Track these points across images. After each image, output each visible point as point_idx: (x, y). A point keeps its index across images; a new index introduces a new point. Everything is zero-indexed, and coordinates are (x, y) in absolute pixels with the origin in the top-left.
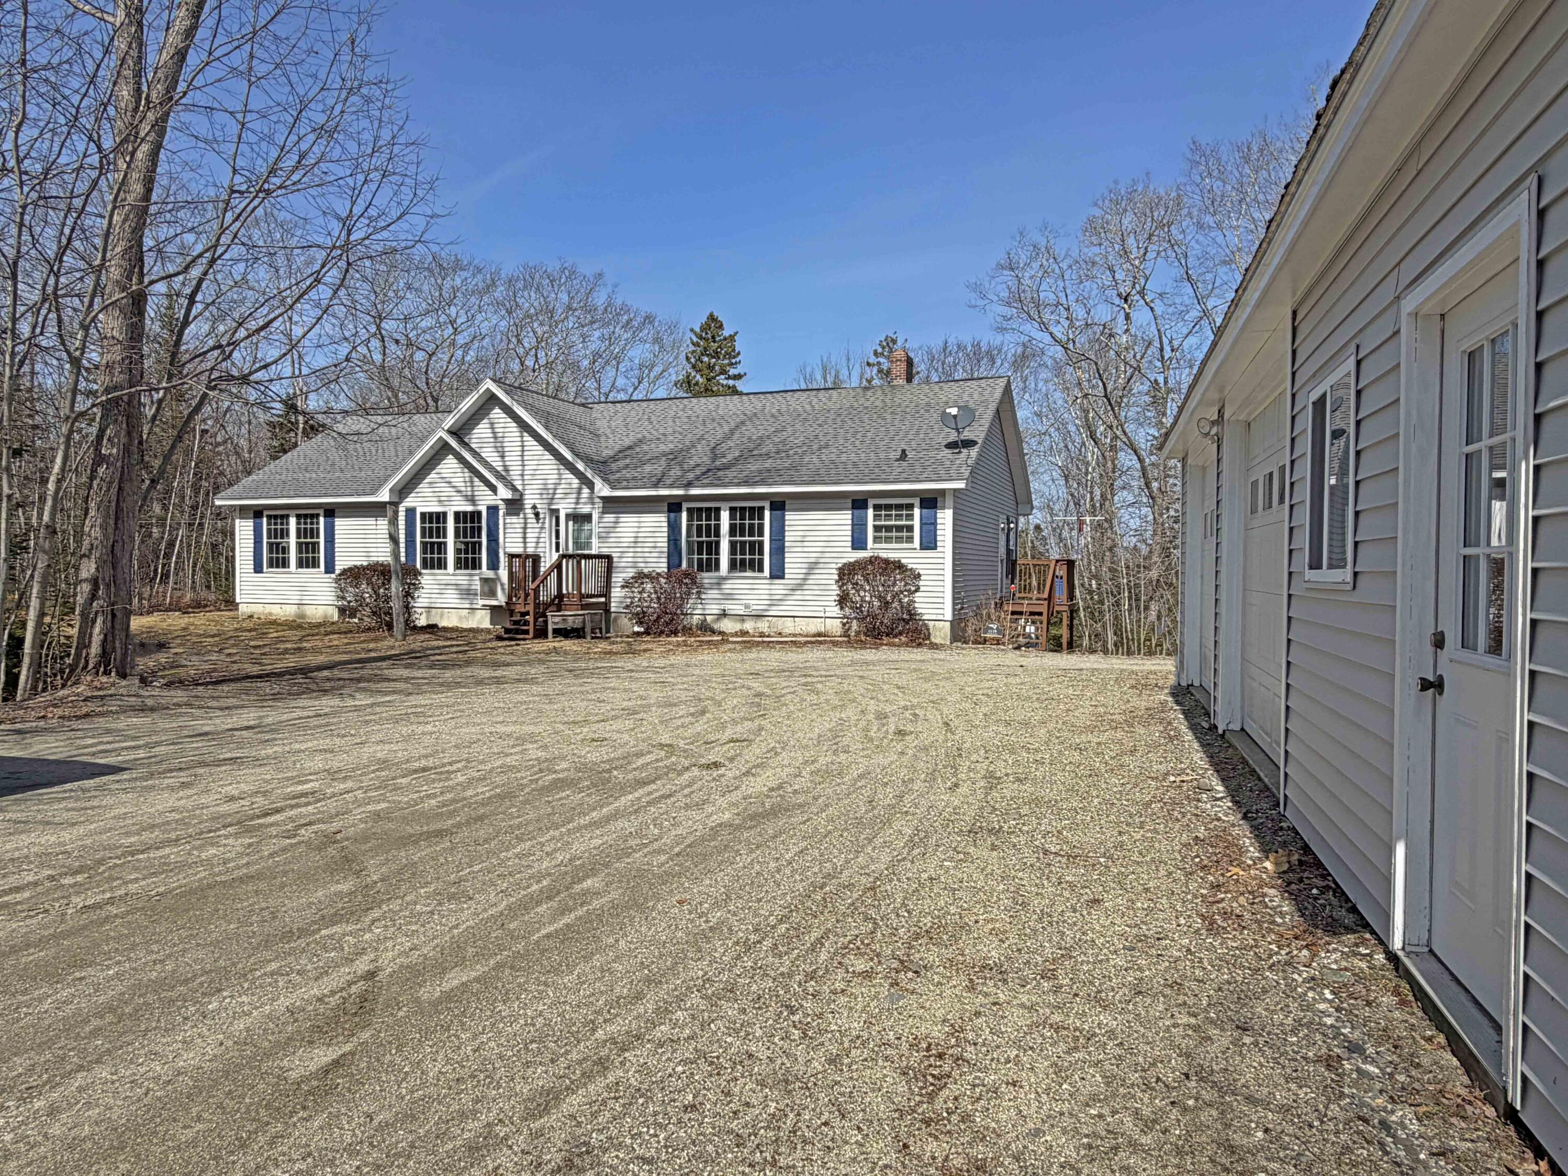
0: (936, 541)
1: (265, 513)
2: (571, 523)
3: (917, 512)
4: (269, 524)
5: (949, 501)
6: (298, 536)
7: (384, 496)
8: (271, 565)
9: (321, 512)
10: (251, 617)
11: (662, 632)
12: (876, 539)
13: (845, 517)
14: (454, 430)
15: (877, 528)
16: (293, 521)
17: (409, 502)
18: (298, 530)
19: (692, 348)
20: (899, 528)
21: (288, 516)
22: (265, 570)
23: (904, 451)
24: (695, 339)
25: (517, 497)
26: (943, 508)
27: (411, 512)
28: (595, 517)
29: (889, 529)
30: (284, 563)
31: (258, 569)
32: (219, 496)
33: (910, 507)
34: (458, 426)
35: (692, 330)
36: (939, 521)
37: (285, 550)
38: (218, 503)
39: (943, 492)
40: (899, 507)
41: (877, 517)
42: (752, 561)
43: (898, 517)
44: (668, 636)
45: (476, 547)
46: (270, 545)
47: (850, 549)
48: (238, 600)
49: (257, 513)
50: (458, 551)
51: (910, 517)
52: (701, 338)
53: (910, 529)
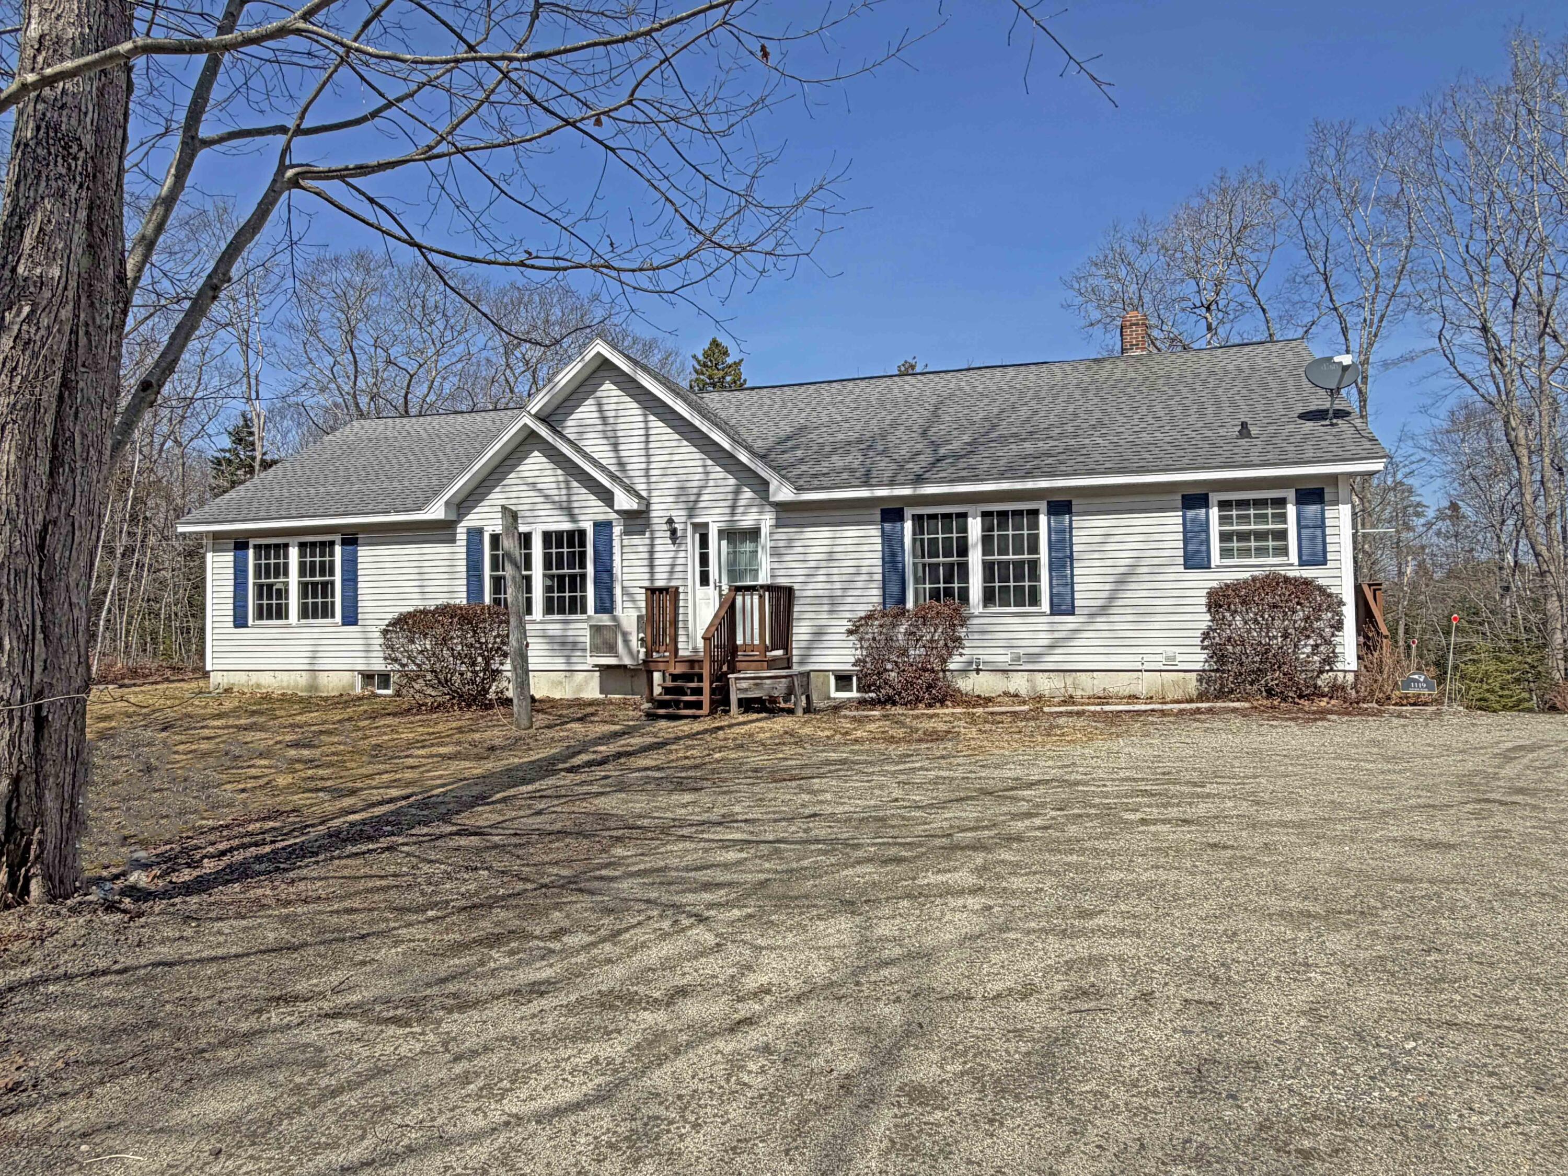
0: (1325, 552)
1: (252, 542)
2: (724, 543)
3: (1291, 510)
4: (257, 557)
5: (1343, 490)
6: (302, 573)
7: (436, 511)
8: (260, 616)
9: (338, 538)
10: (228, 690)
11: (918, 700)
12: (1226, 553)
13: (1173, 522)
14: (543, 415)
15: (1225, 537)
16: (294, 552)
17: (472, 520)
18: (302, 566)
19: (694, 376)
20: (1261, 536)
21: (286, 546)
22: (250, 622)
23: (1244, 425)
24: (698, 367)
25: (643, 508)
26: (1336, 502)
27: (475, 534)
28: (765, 531)
29: (1243, 536)
30: (281, 613)
31: (240, 621)
32: (183, 520)
33: (1281, 502)
34: (548, 410)
35: (694, 357)
36: (1328, 523)
37: (282, 593)
38: (181, 529)
39: (1334, 479)
40: (1259, 503)
41: (1223, 520)
42: (1019, 590)
43: (1262, 518)
44: (930, 706)
45: (577, 582)
46: (260, 587)
47: (1181, 569)
48: (209, 667)
49: (240, 544)
50: (548, 589)
51: (1283, 518)
52: (705, 365)
53: (1282, 535)
